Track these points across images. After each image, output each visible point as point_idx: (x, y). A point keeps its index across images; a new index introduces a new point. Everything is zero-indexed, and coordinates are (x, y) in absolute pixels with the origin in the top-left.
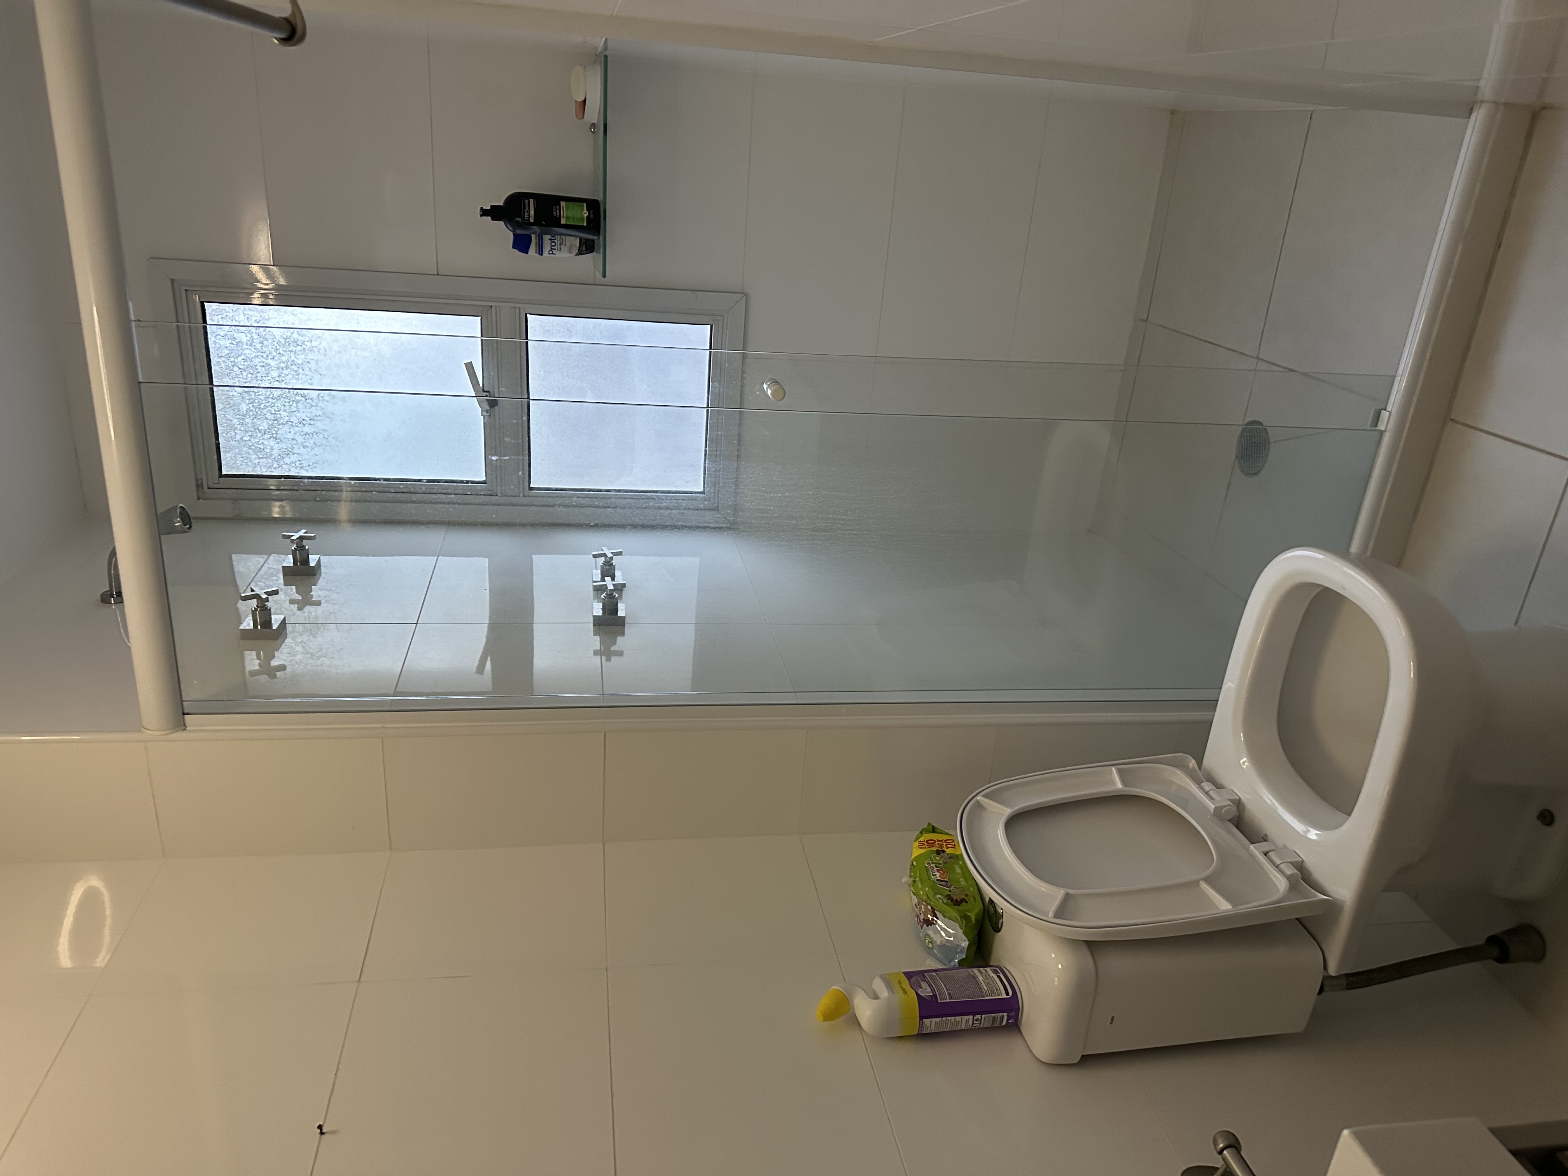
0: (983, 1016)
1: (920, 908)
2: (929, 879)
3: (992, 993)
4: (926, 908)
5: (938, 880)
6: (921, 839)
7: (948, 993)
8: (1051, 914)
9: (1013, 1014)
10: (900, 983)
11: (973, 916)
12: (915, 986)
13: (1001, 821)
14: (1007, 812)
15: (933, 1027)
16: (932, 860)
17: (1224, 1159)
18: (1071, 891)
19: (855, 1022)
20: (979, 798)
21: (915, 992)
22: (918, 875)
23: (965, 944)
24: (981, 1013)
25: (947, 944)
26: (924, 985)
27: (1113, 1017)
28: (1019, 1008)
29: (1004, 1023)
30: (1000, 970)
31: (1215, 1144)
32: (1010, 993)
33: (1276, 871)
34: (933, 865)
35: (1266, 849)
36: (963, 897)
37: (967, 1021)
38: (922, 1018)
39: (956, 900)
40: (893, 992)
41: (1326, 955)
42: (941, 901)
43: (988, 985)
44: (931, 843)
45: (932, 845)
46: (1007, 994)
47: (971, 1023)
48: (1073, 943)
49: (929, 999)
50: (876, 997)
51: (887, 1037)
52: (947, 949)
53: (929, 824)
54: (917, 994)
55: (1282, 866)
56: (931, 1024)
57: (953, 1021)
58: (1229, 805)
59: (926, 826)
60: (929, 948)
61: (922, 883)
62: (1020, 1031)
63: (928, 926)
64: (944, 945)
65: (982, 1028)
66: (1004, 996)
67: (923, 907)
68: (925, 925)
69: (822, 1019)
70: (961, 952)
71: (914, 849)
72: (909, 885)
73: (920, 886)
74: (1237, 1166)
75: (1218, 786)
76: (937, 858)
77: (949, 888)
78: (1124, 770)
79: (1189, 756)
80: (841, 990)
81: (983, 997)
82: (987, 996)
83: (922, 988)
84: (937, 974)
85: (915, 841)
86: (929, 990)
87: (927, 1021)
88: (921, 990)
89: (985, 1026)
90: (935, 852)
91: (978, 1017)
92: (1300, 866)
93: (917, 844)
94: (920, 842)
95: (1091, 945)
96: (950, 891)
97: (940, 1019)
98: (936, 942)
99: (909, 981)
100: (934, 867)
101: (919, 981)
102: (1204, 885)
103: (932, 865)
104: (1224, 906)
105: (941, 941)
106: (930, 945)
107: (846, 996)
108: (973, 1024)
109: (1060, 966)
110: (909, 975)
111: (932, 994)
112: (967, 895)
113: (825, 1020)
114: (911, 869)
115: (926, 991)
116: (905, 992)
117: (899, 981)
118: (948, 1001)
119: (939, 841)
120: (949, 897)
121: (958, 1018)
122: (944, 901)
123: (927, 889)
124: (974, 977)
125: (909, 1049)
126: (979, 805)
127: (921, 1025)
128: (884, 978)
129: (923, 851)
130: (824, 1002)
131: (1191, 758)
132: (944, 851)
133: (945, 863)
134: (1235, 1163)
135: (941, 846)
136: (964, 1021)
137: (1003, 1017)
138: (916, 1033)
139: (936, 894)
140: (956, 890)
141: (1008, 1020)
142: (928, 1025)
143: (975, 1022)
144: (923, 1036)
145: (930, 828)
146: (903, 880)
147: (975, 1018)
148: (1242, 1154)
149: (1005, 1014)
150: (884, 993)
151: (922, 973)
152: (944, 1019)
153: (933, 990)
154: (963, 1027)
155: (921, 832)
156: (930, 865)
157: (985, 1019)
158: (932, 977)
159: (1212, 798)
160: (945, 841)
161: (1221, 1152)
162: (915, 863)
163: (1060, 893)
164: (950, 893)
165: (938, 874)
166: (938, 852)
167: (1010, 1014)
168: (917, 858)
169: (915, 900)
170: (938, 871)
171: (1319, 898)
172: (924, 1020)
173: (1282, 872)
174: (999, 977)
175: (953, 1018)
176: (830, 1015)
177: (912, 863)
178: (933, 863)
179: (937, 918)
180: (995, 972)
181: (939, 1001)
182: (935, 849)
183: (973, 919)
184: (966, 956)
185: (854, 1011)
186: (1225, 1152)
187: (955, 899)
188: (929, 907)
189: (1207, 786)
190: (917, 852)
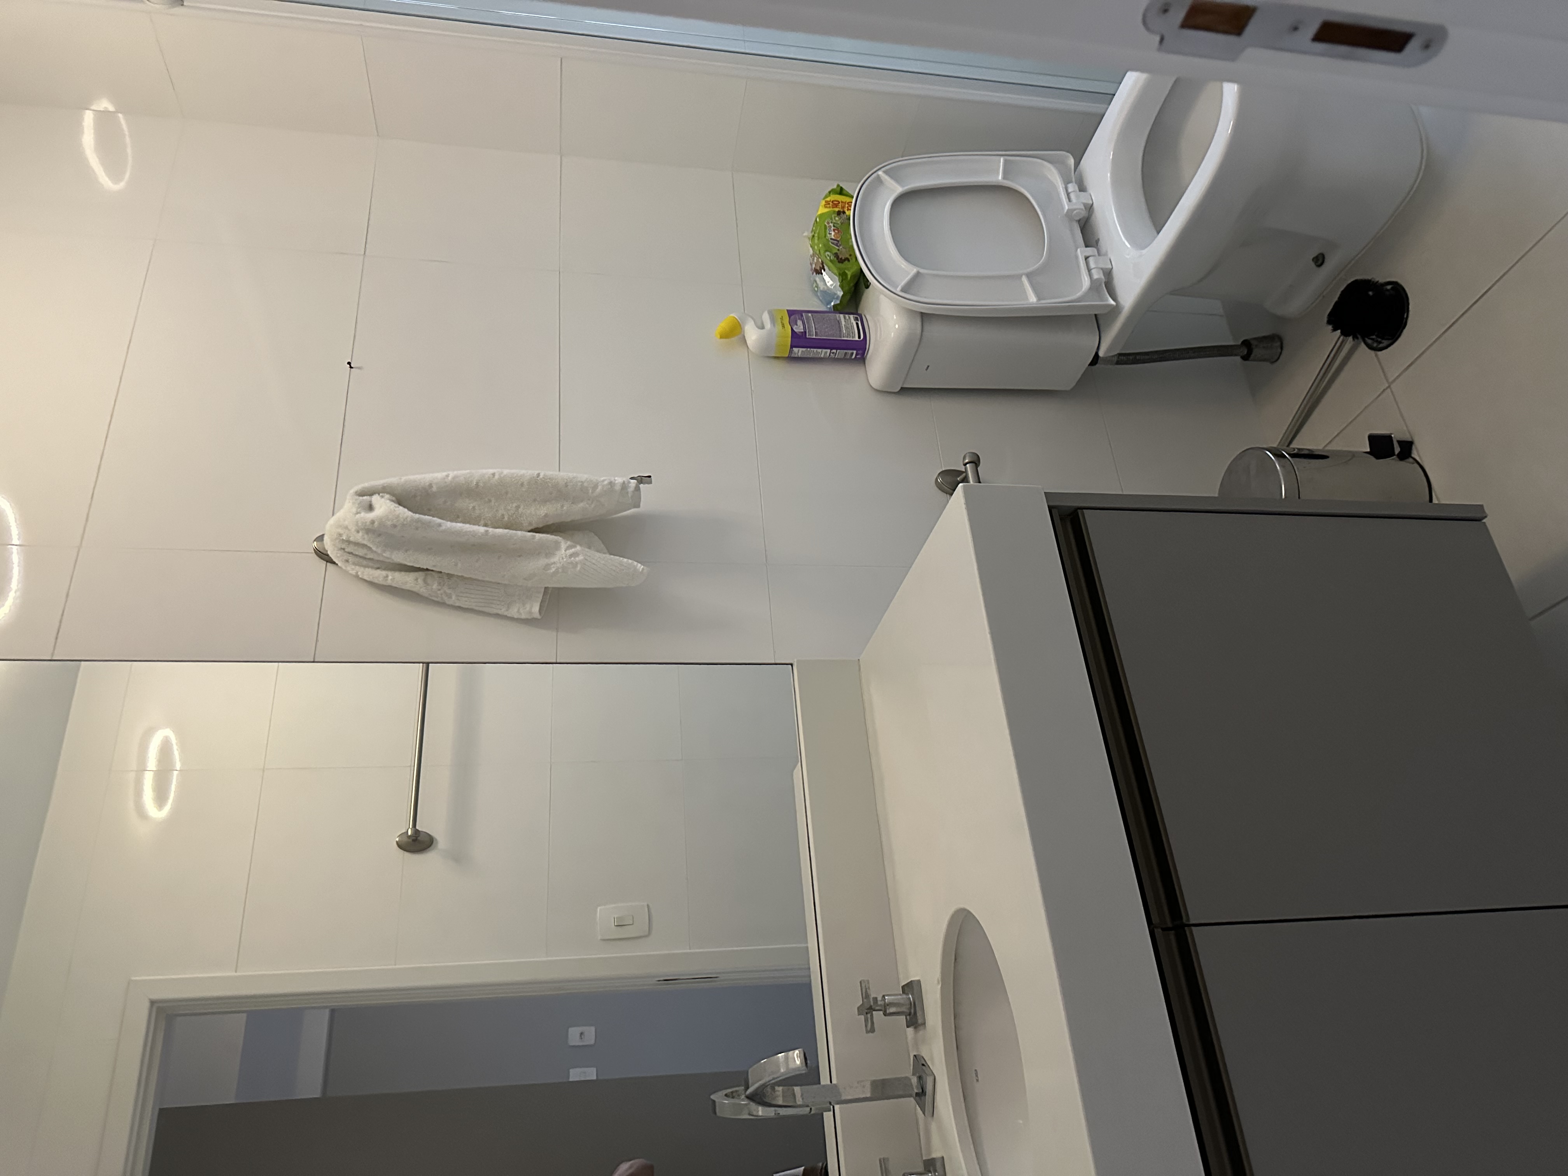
0: (838, 351)
1: (813, 259)
2: (825, 237)
3: (848, 335)
4: (818, 260)
5: (831, 239)
6: (828, 199)
7: (816, 332)
8: (899, 288)
9: (860, 352)
10: (782, 318)
11: (849, 274)
12: (792, 323)
13: (890, 201)
14: (899, 190)
15: (800, 354)
16: (831, 219)
17: (966, 469)
18: (922, 271)
19: (744, 341)
20: (880, 173)
21: (790, 328)
22: (818, 231)
23: (840, 293)
24: (837, 349)
25: (828, 291)
26: (800, 323)
27: (928, 366)
28: (866, 349)
29: (854, 356)
30: (860, 318)
31: (964, 458)
32: (862, 337)
33: (1086, 274)
34: (832, 225)
35: (1088, 254)
36: (848, 256)
37: (826, 353)
38: (792, 347)
39: (841, 259)
40: (774, 326)
41: (1102, 342)
42: (828, 258)
43: (847, 328)
44: (835, 204)
45: (836, 206)
46: (859, 337)
47: (828, 354)
48: (911, 312)
49: (800, 334)
50: (762, 327)
51: (766, 355)
52: (827, 295)
53: (838, 185)
54: (792, 329)
55: (1093, 271)
56: (799, 352)
57: (815, 351)
58: (1082, 209)
59: (835, 187)
60: (815, 290)
61: (818, 240)
62: (865, 363)
63: (816, 274)
64: (826, 291)
65: (837, 358)
66: (857, 339)
67: (815, 258)
68: (815, 273)
69: (719, 336)
70: (837, 298)
71: (821, 207)
72: (809, 238)
73: (816, 241)
74: (972, 475)
75: (1082, 188)
76: (837, 219)
77: (838, 246)
78: (1010, 161)
79: (1069, 155)
80: (738, 319)
81: (841, 337)
82: (844, 337)
83: (797, 325)
84: (812, 315)
85: (824, 199)
86: (802, 327)
87: (795, 350)
88: (796, 326)
89: (839, 357)
90: (836, 213)
91: (834, 351)
92: (1108, 274)
93: (823, 203)
94: (826, 202)
95: (923, 316)
96: (838, 250)
97: (806, 349)
98: (820, 288)
99: (790, 318)
100: (832, 226)
101: (796, 319)
102: (1024, 279)
103: (830, 224)
104: (1032, 299)
105: (824, 288)
106: (816, 289)
107: (739, 322)
108: (830, 355)
109: (897, 326)
110: (791, 313)
111: (803, 331)
112: (850, 255)
113: (721, 337)
114: (814, 224)
115: (799, 328)
116: (783, 326)
117: (782, 317)
118: (814, 337)
119: (842, 202)
120: (836, 255)
121: (820, 350)
122: (831, 258)
123: (821, 246)
124: (839, 322)
125: (780, 366)
126: (879, 179)
127: (791, 351)
128: (770, 313)
129: (826, 210)
130: (722, 325)
131: (1071, 156)
132: (844, 212)
133: (842, 224)
134: (971, 472)
135: (843, 207)
136: (824, 353)
137: (852, 353)
138: (787, 355)
139: (826, 251)
140: (844, 250)
141: (856, 355)
142: (797, 352)
143: (831, 354)
144: (792, 359)
145: (839, 189)
146: (805, 234)
147: (832, 351)
148: (979, 469)
149: (855, 352)
150: (768, 325)
151: (800, 313)
152: (809, 349)
153: (804, 328)
154: (822, 356)
155: (830, 192)
156: (829, 224)
157: (840, 353)
158: (808, 318)
159: (1069, 200)
160: (848, 203)
161: (965, 465)
162: (818, 220)
163: (914, 270)
164: (838, 252)
165: (833, 233)
166: (839, 213)
167: (859, 352)
168: (821, 216)
169: (811, 252)
170: (834, 230)
171: (1108, 303)
172: (794, 349)
173: (1090, 275)
174: (857, 324)
175: (815, 350)
176: (726, 335)
177: (816, 219)
178: (832, 222)
179: (824, 270)
180: (856, 319)
181: (807, 337)
182: (837, 210)
183: (849, 277)
184: (840, 301)
185: (744, 334)
186: (968, 465)
187: (840, 257)
188: (820, 260)
189: (1072, 187)
190: (822, 210)
